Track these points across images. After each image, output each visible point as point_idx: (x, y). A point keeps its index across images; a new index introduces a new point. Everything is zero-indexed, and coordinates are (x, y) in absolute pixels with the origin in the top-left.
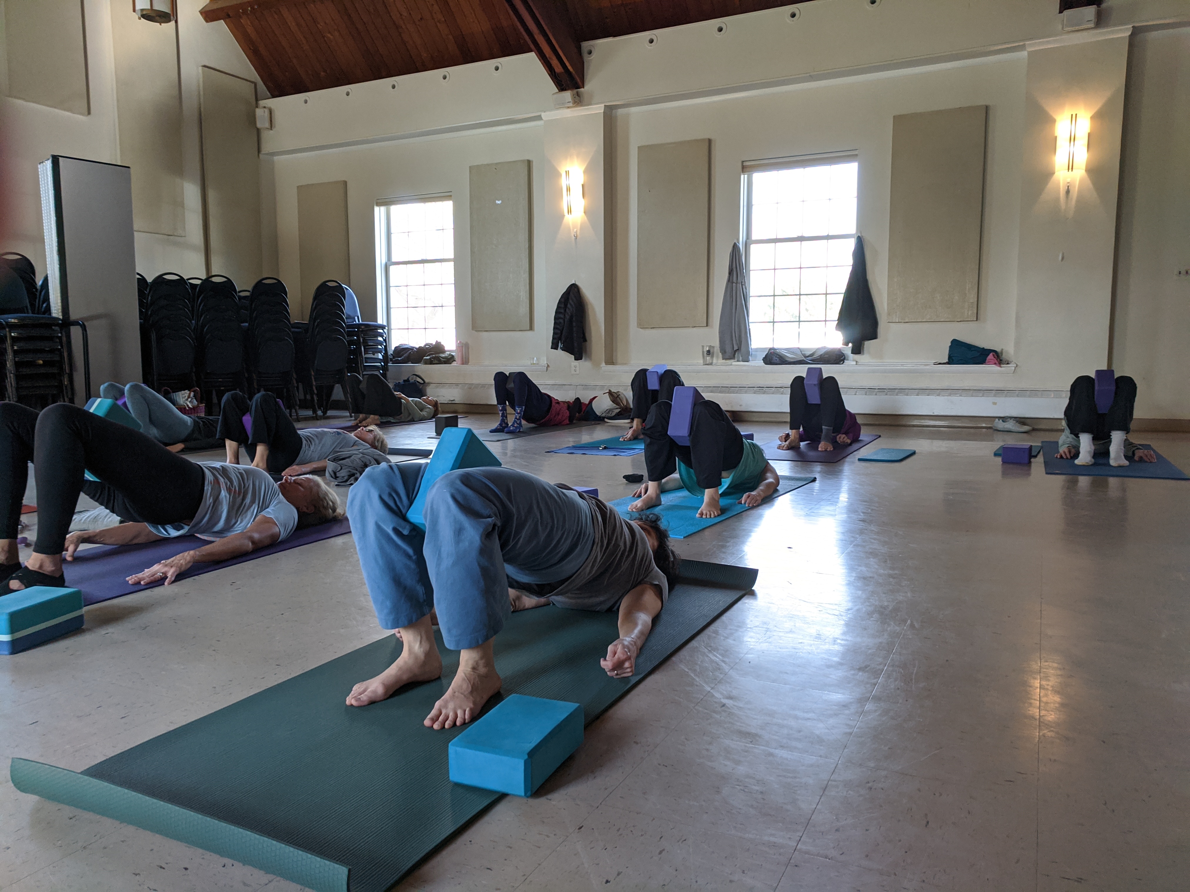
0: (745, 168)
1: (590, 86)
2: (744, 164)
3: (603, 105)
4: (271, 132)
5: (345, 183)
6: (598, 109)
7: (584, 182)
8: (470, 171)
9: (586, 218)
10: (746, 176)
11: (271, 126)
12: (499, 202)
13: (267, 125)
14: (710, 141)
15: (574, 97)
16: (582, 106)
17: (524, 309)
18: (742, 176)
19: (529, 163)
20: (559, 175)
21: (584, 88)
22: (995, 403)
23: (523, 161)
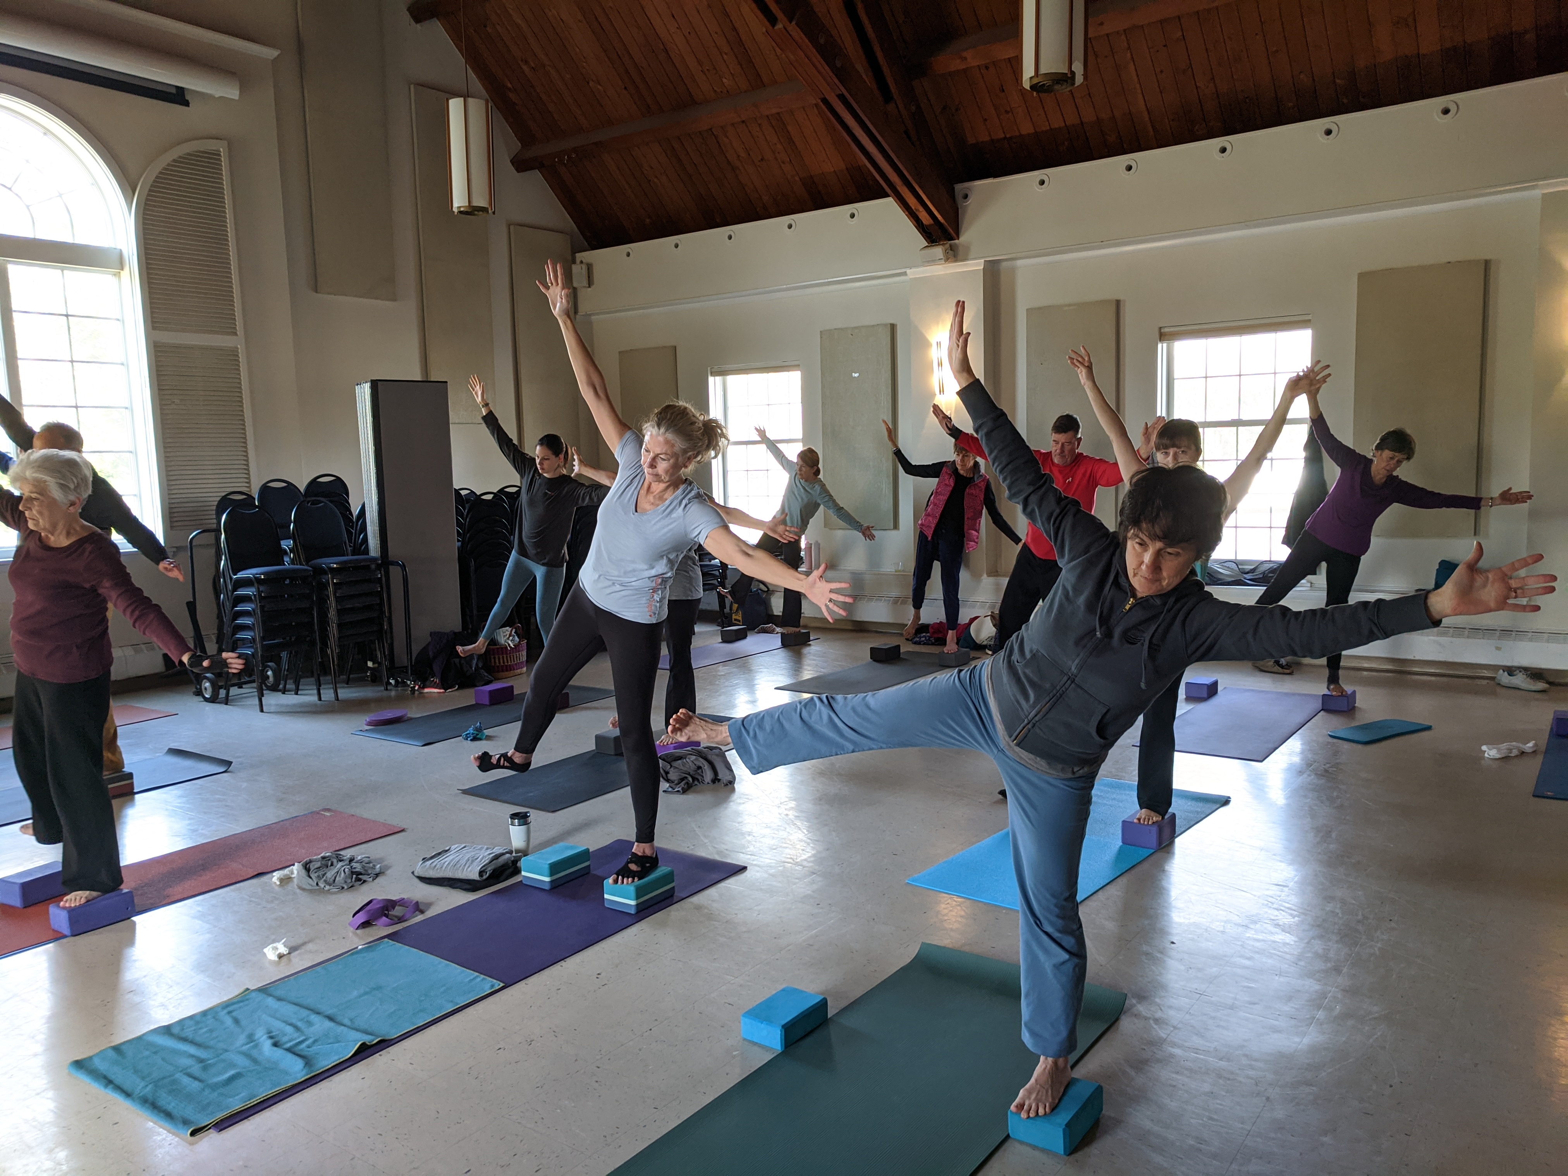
0: (1163, 336)
1: (965, 238)
2: (1162, 330)
3: (983, 260)
4: (590, 289)
5: (675, 348)
6: (976, 265)
8: (821, 337)
10: (1165, 345)
11: (590, 283)
12: (856, 375)
13: (585, 283)
14: (1118, 302)
15: (946, 252)
16: (956, 261)
17: (888, 504)
18: (1160, 345)
19: (893, 327)
20: (929, 347)
21: (958, 239)
22: (1498, 648)
23: (885, 325)
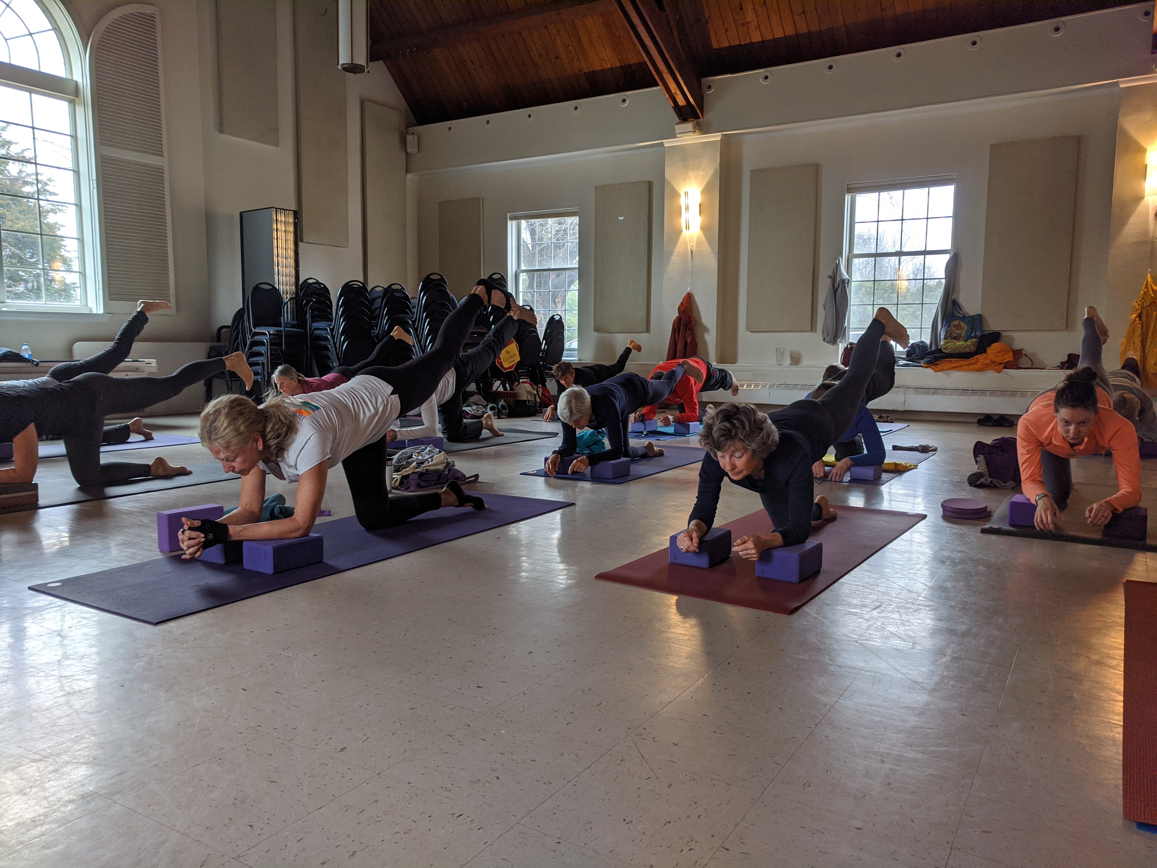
0: (850, 190)
1: (708, 117)
2: (849, 186)
3: (721, 134)
4: (419, 155)
5: (482, 199)
6: (716, 137)
7: (701, 202)
8: (596, 190)
9: (702, 234)
10: (850, 196)
11: (419, 151)
12: (621, 218)
13: (416, 150)
14: (817, 165)
15: (694, 127)
16: (702, 133)
17: (641, 313)
18: (847, 197)
19: (650, 184)
20: (679, 195)
21: (704, 118)
23: (644, 182)
